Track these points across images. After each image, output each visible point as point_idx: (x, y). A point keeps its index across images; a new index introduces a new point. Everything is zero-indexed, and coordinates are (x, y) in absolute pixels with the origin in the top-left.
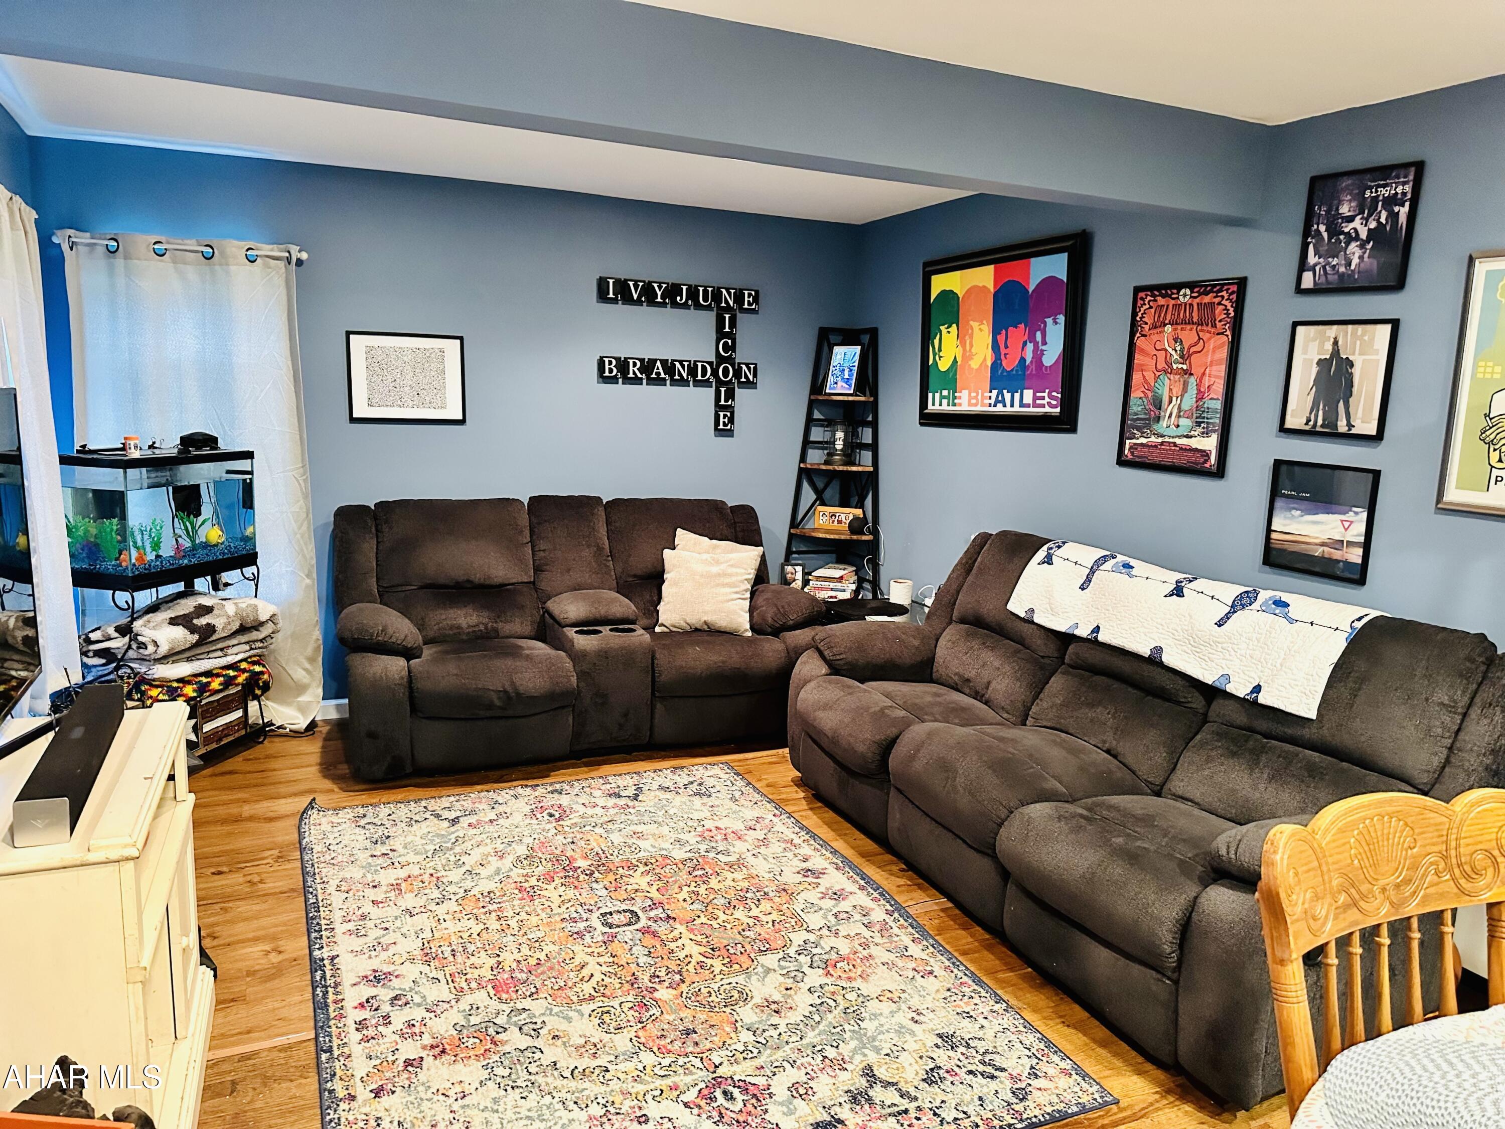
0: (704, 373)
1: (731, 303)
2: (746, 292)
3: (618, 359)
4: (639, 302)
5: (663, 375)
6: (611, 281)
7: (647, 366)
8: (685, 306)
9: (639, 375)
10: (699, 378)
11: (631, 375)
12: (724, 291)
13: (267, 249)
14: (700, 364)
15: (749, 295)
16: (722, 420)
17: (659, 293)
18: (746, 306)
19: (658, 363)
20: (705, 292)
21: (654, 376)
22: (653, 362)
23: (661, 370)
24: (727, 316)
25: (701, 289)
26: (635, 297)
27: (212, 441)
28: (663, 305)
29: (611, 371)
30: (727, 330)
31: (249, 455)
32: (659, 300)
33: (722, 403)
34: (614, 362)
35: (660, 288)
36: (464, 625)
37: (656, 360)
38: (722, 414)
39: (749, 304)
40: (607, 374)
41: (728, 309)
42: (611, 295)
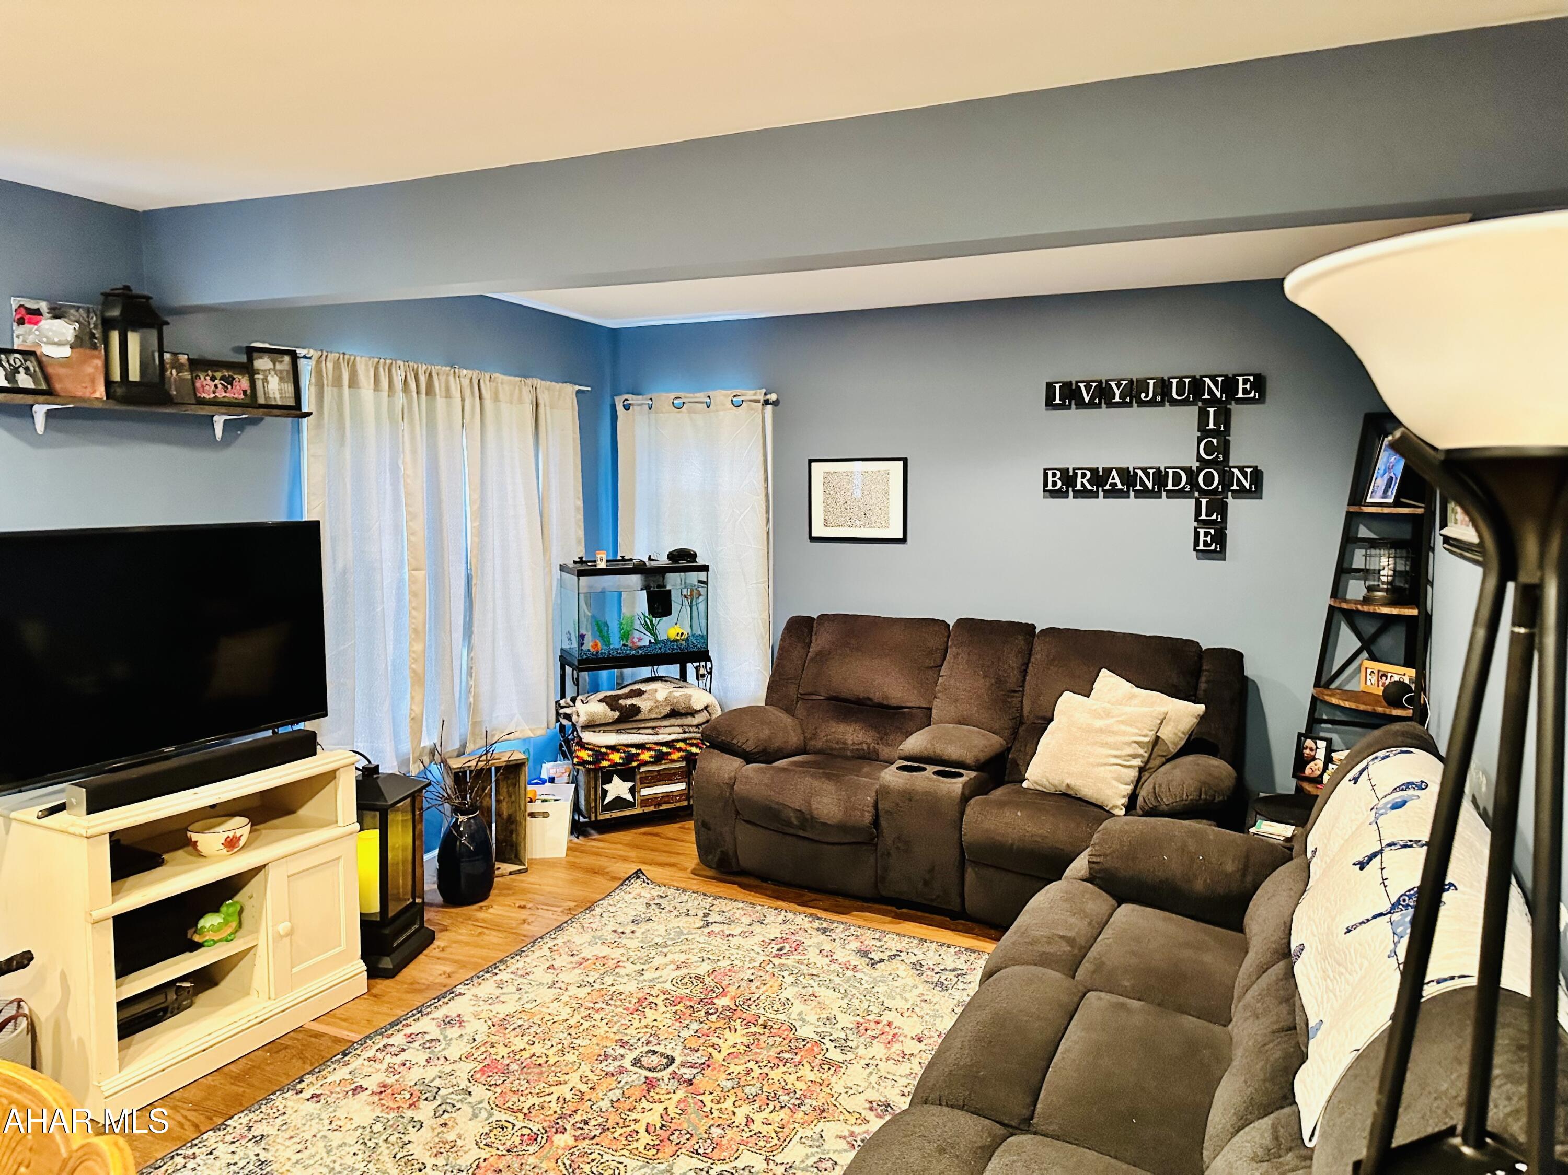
0: (1177, 479)
1: (1218, 394)
2: (1241, 379)
3: (1064, 471)
4: (1091, 405)
5: (1120, 486)
6: (1058, 386)
7: (1099, 478)
8: (1152, 403)
9: (1089, 487)
10: (1170, 487)
11: (1079, 487)
12: (1207, 380)
13: (750, 394)
14: (1170, 471)
15: (1245, 382)
16: (1202, 538)
17: (1117, 392)
18: (1240, 395)
19: (1114, 473)
20: (1181, 384)
21: (1107, 487)
22: (1108, 471)
23: (1117, 481)
24: (1212, 410)
25: (1174, 381)
26: (1087, 399)
27: (692, 556)
28: (1123, 404)
29: (1054, 484)
30: (1211, 426)
31: (705, 568)
32: (1117, 399)
33: (1203, 517)
34: (1059, 474)
35: (1118, 386)
36: (850, 742)
37: (1111, 470)
38: (1202, 531)
39: (1245, 391)
40: (1050, 487)
41: (1213, 401)
42: (1057, 401)
